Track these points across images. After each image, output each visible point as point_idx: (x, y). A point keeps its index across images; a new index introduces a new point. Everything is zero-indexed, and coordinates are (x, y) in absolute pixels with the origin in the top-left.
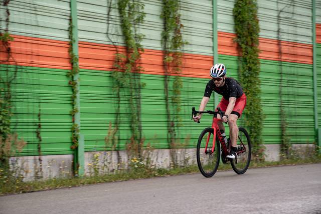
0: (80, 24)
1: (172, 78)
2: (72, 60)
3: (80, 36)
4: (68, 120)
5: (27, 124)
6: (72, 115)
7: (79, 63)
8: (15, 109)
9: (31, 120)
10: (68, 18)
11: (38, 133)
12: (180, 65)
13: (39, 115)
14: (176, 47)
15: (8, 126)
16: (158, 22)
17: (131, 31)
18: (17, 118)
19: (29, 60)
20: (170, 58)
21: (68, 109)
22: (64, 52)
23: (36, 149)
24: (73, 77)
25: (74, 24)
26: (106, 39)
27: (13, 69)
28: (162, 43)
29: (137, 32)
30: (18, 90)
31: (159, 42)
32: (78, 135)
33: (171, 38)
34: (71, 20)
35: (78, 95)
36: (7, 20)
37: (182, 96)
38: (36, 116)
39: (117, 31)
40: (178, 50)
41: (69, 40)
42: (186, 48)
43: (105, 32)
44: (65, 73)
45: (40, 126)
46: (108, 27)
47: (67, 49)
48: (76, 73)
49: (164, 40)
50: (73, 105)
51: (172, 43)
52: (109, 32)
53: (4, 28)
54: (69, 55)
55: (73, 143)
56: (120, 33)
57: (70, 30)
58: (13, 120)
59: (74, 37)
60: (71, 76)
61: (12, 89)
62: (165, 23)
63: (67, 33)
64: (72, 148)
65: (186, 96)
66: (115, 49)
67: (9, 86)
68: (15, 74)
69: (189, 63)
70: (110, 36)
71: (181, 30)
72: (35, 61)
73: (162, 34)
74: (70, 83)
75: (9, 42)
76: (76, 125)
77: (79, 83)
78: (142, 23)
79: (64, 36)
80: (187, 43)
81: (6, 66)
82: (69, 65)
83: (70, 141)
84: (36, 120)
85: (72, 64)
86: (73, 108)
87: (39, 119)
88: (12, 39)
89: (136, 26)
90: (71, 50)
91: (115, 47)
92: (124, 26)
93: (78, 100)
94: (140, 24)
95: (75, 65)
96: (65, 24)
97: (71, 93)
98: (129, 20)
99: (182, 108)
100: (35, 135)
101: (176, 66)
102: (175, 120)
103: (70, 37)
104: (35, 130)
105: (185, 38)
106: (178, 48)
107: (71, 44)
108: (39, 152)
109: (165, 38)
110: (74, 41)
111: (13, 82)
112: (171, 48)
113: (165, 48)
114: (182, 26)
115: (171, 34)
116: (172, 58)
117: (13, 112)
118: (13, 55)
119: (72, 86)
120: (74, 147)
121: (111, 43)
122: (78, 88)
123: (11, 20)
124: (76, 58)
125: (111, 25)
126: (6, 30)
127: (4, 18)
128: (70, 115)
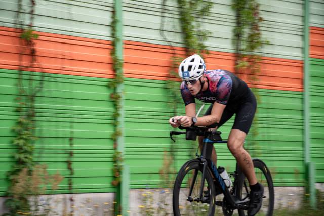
0: (126, 17)
2: (115, 65)
3: (126, 33)
4: (109, 145)
5: (55, 151)
6: (114, 139)
7: (124, 70)
8: (41, 131)
9: (60, 146)
10: (110, 9)
11: (69, 163)
12: (257, 73)
13: (71, 139)
14: (252, 48)
15: (31, 153)
16: (229, 14)
17: (193, 27)
18: (42, 143)
19: (59, 66)
20: (243, 64)
21: (108, 131)
22: (105, 55)
23: (66, 185)
24: (115, 88)
25: (118, 17)
26: (159, 38)
27: (38, 78)
28: (233, 43)
29: (201, 29)
30: (45, 105)
31: (229, 42)
32: (121, 166)
33: (245, 36)
34: (114, 12)
35: (122, 112)
36: (32, 12)
38: (67, 140)
39: (174, 27)
40: (256, 52)
41: (111, 39)
42: (266, 50)
43: (158, 27)
44: (105, 84)
45: (71, 154)
46: (163, 22)
47: (108, 51)
48: (119, 83)
49: (236, 38)
50: (115, 125)
51: (247, 44)
52: (164, 29)
53: (27, 22)
54: (111, 59)
55: (115, 177)
56: (178, 29)
57: (113, 25)
58: (37, 145)
59: (118, 35)
60: (113, 88)
61: (37, 105)
62: (238, 16)
63: (109, 29)
64: (113, 184)
65: (265, 115)
66: (170, 51)
67: (33, 100)
68: (41, 84)
69: (269, 70)
70: (165, 34)
71: (260, 24)
72: (68, 67)
73: (234, 31)
74: (111, 97)
75: (34, 41)
76: (119, 153)
77: (123, 96)
78: (208, 15)
79: (105, 34)
80: (268, 43)
81: (29, 73)
82: (110, 72)
83: (110, 174)
84: (67, 146)
85: (115, 70)
86: (115, 130)
87: (71, 144)
88: (36, 37)
89: (200, 20)
90: (113, 52)
91: (172, 48)
92: (184, 20)
93: (121, 119)
94: (206, 17)
95: (118, 72)
96: (107, 18)
97: (112, 109)
98: (191, 11)
99: (260, 130)
100: (65, 165)
101: (252, 74)
103: (113, 36)
104: (65, 159)
105: (265, 36)
106: (255, 50)
107: (113, 44)
108: (70, 190)
109: (238, 35)
110: (118, 40)
111: (39, 94)
112: (246, 50)
113: (238, 49)
114: (261, 19)
115: (246, 31)
117: (37, 134)
118: (39, 59)
119: (114, 100)
120: (116, 183)
121: (166, 43)
122: (122, 103)
123: (36, 12)
124: (120, 64)
125: (166, 19)
126: (30, 26)
127: (28, 10)
128: (112, 139)
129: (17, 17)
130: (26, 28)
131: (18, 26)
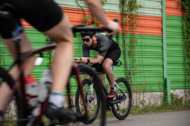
1: (128, 36)
6: (49, 66)
12: (135, 25)
14: (131, 10)
21: (46, 61)
26: (76, 4)
28: (120, 7)
31: (118, 6)
33: (127, 3)
37: (136, 50)
42: (140, 10)
49: (121, 4)
51: (128, 7)
69: (142, 23)
70: (79, 2)
74: (47, 40)
86: (50, 60)
91: (83, 10)
99: (137, 59)
101: (132, 25)
102: (131, 69)
106: (133, 11)
109: (123, 2)
112: (127, 11)
113: (123, 10)
116: (128, 19)
121: (80, 8)
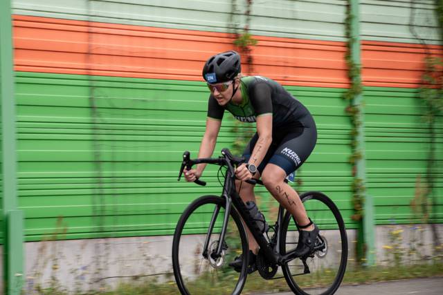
0: (364, 12)
3: (364, 32)
4: (345, 171)
6: (352, 163)
7: (363, 77)
10: (344, 3)
19: (281, 76)
22: (338, 60)
24: (351, 100)
25: (353, 12)
26: (408, 34)
32: (363, 197)
34: (348, 6)
35: (361, 130)
36: (248, 13)
39: (428, 20)
41: (345, 40)
43: (406, 22)
44: (338, 95)
45: (299, 182)
46: (412, 15)
47: (342, 55)
48: (356, 93)
50: (352, 146)
52: (414, 23)
53: (243, 25)
54: (346, 64)
55: (355, 210)
56: (434, 22)
57: (348, 23)
59: (354, 34)
60: (348, 99)
63: (342, 27)
64: (353, 219)
66: (423, 51)
70: (416, 29)
72: (291, 76)
74: (347, 110)
75: (251, 47)
76: (359, 180)
77: (362, 109)
79: (338, 34)
82: (344, 80)
85: (350, 78)
86: (353, 152)
88: (254, 42)
90: (348, 55)
91: (426, 47)
93: (361, 138)
95: (355, 80)
96: (340, 14)
97: (348, 126)
103: (348, 35)
107: (348, 46)
110: (354, 40)
118: (257, 68)
119: (351, 114)
120: (357, 217)
121: (417, 42)
122: (361, 118)
123: (253, 13)
124: (357, 70)
125: (417, 11)
126: (246, 30)
127: (243, 10)
128: (349, 163)
129: (231, 20)
130: (240, 32)
131: (232, 31)
